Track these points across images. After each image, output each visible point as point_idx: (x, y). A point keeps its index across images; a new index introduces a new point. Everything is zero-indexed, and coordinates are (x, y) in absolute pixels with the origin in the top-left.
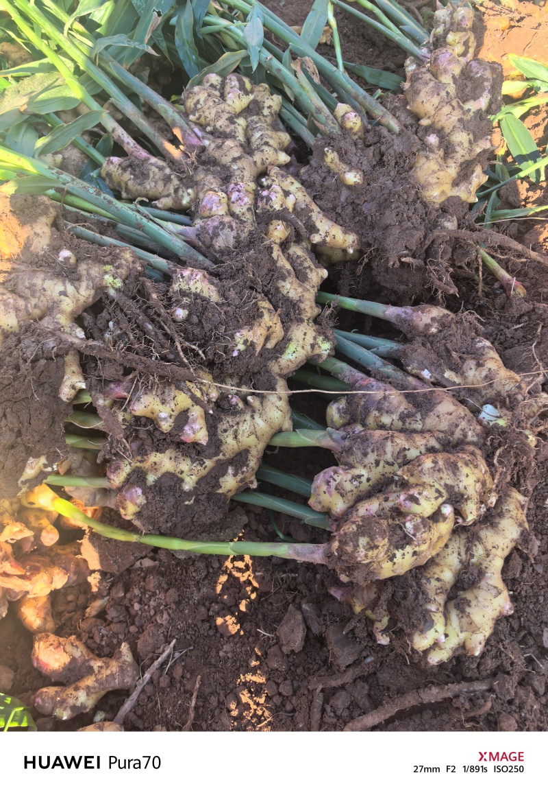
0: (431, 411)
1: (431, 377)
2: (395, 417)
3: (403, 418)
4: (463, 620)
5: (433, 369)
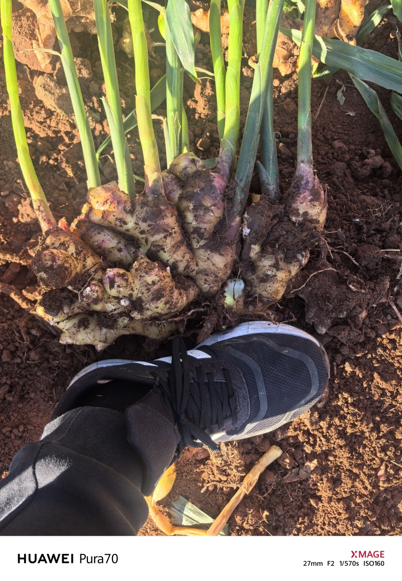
0: (212, 251)
1: (245, 236)
2: (194, 223)
3: (197, 230)
4: (73, 328)
5: (253, 235)
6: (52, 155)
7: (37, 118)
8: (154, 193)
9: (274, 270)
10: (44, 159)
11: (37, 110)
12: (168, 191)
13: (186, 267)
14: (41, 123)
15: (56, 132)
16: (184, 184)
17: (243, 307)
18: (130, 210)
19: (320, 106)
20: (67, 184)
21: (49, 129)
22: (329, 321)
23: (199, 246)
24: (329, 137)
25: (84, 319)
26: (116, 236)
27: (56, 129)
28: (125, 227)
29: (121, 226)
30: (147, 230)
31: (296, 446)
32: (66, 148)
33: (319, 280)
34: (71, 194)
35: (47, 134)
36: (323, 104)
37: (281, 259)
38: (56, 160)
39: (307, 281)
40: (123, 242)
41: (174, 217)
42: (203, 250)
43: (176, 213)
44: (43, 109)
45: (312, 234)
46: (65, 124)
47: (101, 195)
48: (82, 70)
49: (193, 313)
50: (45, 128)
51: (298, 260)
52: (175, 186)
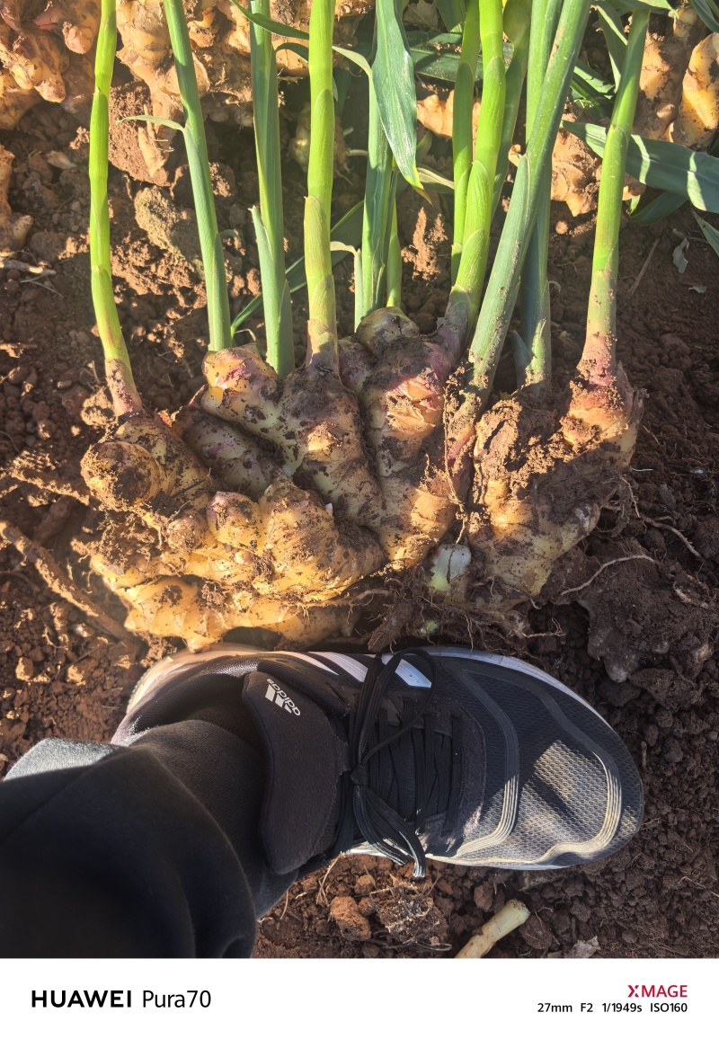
2: (386, 431)
3: (389, 443)
4: (152, 602)
5: (493, 461)
6: (155, 326)
7: (134, 260)
8: (318, 368)
9: (529, 532)
10: (140, 331)
11: (135, 246)
12: (346, 370)
13: (363, 507)
14: (141, 269)
15: (166, 287)
16: (376, 360)
17: (463, 599)
18: (273, 394)
19: (642, 273)
20: (175, 377)
21: (154, 282)
22: (634, 657)
23: (390, 472)
24: (655, 326)
25: (172, 588)
26: (245, 440)
27: (165, 282)
28: (262, 424)
29: (254, 421)
30: (299, 432)
31: (559, 905)
32: (178, 316)
33: (617, 576)
34: (179, 394)
35: (149, 289)
36: (647, 269)
37: (543, 513)
38: (159, 334)
39: (596, 575)
40: (255, 451)
41: (350, 414)
42: (398, 480)
43: (356, 409)
44: (146, 246)
45: (604, 471)
46: (181, 274)
47: (225, 362)
48: (218, 183)
49: (368, 597)
50: (147, 279)
51: (577, 521)
52: (361, 363)
